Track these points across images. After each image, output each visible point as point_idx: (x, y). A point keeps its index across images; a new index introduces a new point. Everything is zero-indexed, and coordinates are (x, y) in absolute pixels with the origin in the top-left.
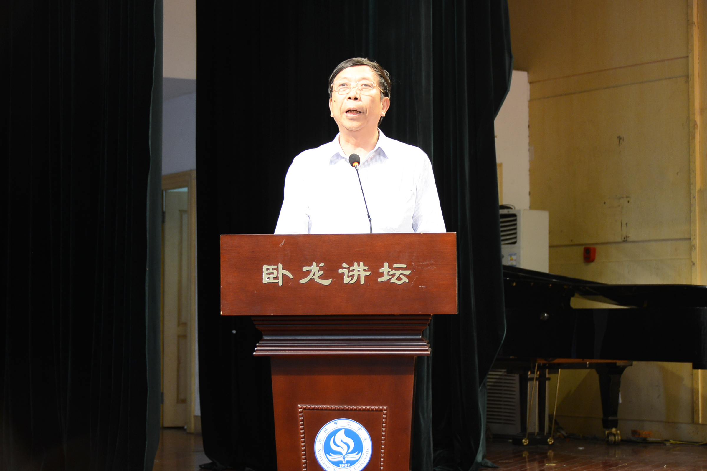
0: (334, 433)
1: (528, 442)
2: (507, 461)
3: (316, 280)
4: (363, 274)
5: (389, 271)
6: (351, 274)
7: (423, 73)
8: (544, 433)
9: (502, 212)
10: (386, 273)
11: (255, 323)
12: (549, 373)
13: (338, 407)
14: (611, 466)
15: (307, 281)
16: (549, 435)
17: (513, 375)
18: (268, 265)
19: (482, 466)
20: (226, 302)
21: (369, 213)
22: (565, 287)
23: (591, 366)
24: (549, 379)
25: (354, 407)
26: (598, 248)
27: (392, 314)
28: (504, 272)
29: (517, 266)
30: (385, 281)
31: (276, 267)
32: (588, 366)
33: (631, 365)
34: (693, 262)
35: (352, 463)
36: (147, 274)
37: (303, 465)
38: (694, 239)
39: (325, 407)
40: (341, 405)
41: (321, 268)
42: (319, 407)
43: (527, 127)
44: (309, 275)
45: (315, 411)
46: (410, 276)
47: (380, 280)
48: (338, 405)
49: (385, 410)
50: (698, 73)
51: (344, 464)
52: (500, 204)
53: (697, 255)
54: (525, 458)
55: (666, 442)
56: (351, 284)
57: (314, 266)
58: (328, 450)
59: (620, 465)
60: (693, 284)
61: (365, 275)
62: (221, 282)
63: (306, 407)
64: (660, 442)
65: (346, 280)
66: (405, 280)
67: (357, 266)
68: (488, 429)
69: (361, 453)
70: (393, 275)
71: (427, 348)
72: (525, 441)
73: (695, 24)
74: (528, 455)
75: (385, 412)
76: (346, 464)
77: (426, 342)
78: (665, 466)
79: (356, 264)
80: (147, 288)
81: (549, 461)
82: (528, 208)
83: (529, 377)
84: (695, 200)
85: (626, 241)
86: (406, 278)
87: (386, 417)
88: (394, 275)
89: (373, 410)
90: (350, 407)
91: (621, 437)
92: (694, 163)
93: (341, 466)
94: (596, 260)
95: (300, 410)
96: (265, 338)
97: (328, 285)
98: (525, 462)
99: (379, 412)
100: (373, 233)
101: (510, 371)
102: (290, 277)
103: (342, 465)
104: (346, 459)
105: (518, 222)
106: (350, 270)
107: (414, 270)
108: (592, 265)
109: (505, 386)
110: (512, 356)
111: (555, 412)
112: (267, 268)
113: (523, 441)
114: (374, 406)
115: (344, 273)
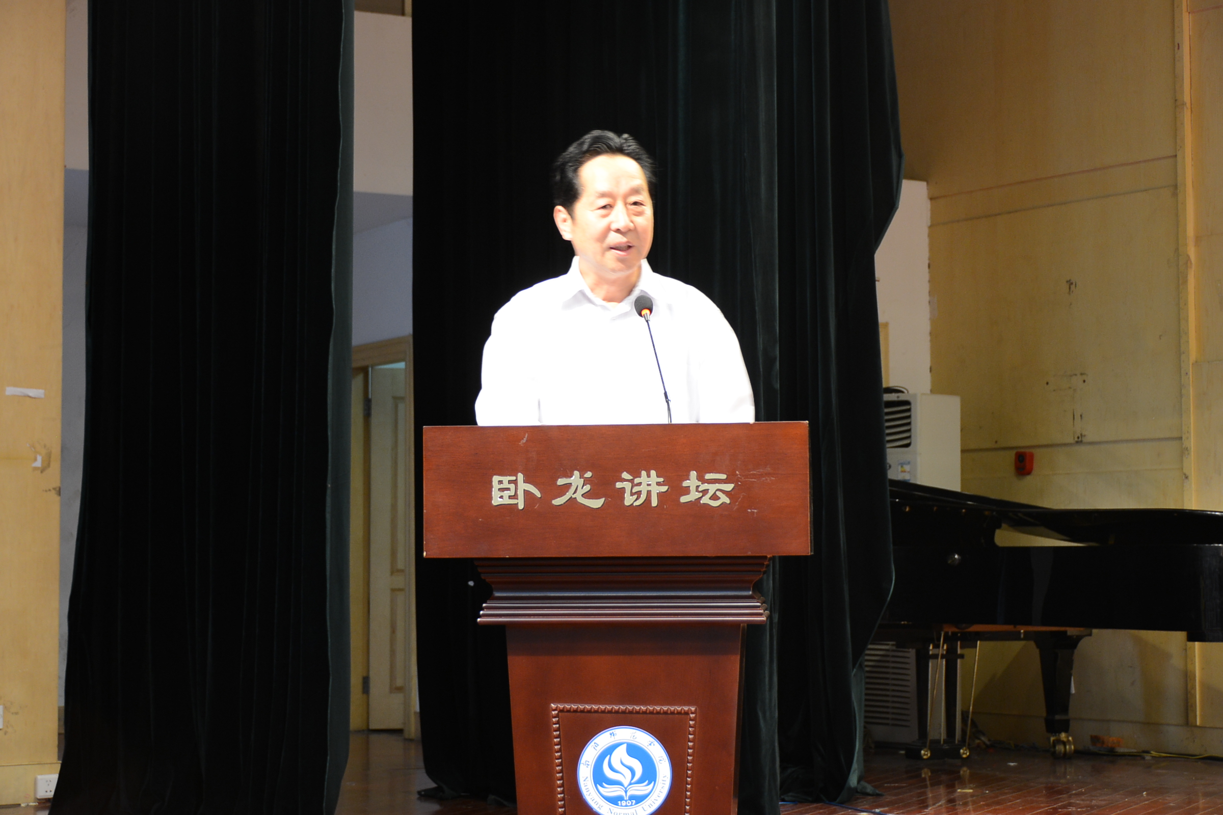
0: (610, 750)
1: (929, 755)
2: (896, 785)
3: (578, 500)
4: (656, 490)
5: (698, 485)
6: (635, 489)
7: (763, 179)
8: (955, 740)
9: (887, 397)
10: (693, 489)
11: (480, 570)
12: (961, 648)
13: (616, 707)
14: (1060, 792)
15: (565, 501)
16: (963, 743)
17: (907, 650)
18: (501, 476)
19: (857, 792)
20: (432, 537)
21: (666, 390)
22: (987, 513)
23: (1028, 636)
24: (962, 656)
25: (643, 708)
26: (1037, 453)
27: (704, 555)
28: (891, 491)
29: (912, 481)
30: (691, 501)
31: (514, 478)
32: (1022, 636)
33: (1090, 635)
34: (1185, 475)
35: (639, 799)
36: (329, 492)
37: (560, 803)
38: (1187, 438)
39: (595, 707)
40: (620, 704)
41: (587, 480)
42: (585, 707)
43: (927, 267)
44: (567, 491)
45: (579, 714)
46: (733, 493)
47: (684, 499)
48: (616, 704)
49: (692, 713)
50: (1191, 182)
51: (626, 801)
52: (884, 385)
53: (1191, 464)
54: (924, 779)
55: (1145, 754)
56: (636, 506)
57: (575, 477)
58: (599, 778)
59: (1074, 792)
60: (1185, 508)
61: (659, 492)
62: (424, 503)
63: (564, 708)
64: (1135, 754)
65: (629, 500)
66: (725, 499)
67: (646, 476)
68: (867, 734)
69: (653, 782)
70: (705, 492)
71: (761, 611)
72: (925, 754)
73: (1187, 105)
74: (930, 774)
75: (692, 716)
76: (630, 801)
77: (760, 601)
78: (1145, 793)
79: (644, 473)
80: (328, 516)
81: (963, 785)
82: (929, 392)
83: (931, 653)
84: (1189, 378)
85: (1081, 441)
86: (726, 496)
87: (695, 725)
88: (707, 491)
89: (672, 713)
90: (635, 707)
91: (1074, 747)
92: (1187, 321)
93: (621, 804)
94: (1034, 472)
95: (553, 713)
96: (497, 594)
97: (599, 508)
98: (926, 786)
99: (683, 716)
100: (673, 422)
101: (901, 645)
102: (536, 495)
103: (623, 802)
104: (629, 793)
105: (913, 413)
106: (634, 482)
107: (739, 483)
108: (1029, 478)
109: (894, 668)
110: (904, 621)
111: (971, 708)
112: (499, 481)
113: (923, 752)
114: (675, 705)
115: (624, 488)
